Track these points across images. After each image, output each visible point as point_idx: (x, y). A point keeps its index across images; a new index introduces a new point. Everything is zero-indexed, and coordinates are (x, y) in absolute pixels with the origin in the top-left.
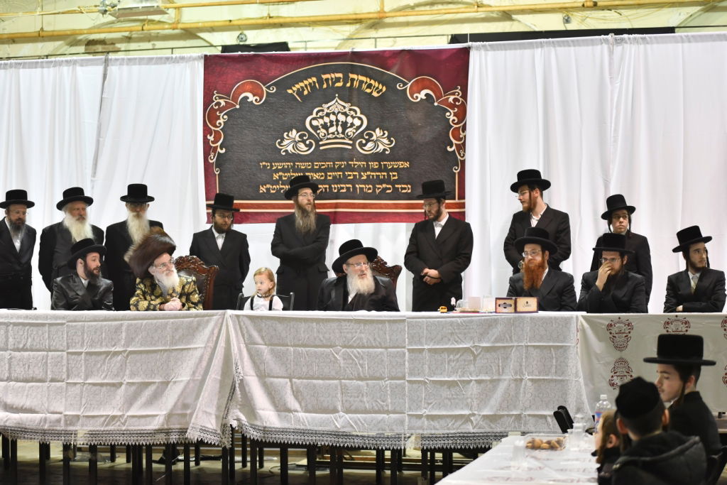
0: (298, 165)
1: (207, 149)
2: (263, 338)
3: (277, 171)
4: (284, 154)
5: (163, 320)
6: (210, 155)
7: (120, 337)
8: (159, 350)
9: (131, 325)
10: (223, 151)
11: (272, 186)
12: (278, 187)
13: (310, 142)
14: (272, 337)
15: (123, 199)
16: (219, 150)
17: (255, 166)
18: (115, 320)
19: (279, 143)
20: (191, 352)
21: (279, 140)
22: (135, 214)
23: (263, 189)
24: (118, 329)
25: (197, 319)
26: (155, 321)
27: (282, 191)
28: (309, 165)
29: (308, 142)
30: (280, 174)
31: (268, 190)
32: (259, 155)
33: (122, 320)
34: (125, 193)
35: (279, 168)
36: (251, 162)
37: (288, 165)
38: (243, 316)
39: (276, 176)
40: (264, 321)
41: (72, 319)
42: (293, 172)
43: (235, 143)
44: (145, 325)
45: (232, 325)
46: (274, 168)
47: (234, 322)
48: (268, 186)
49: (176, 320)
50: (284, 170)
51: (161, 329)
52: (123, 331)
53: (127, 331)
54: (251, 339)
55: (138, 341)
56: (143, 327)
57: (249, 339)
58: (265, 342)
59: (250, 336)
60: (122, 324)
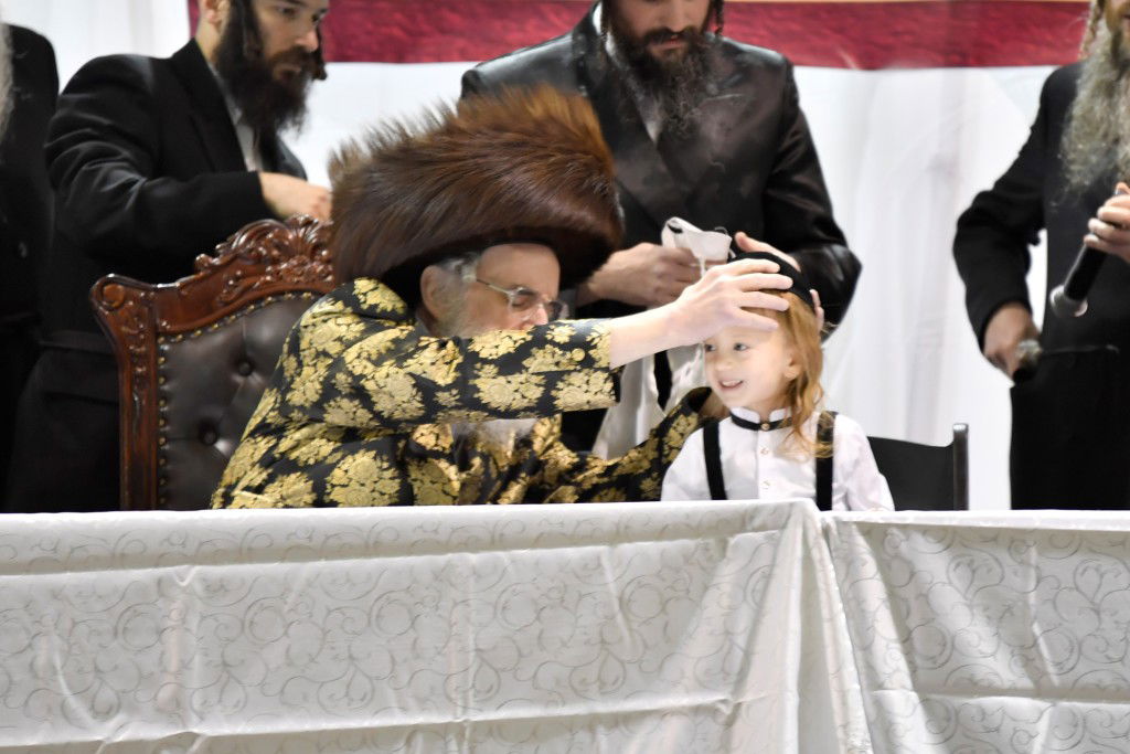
2: (1026, 653)
7: (148, 662)
8: (394, 732)
9: (216, 589)
14: (1077, 647)
18: (118, 557)
20: (642, 733)
24: (129, 615)
25: (627, 548)
33: (159, 560)
38: (898, 526)
40: (1033, 554)
44: (309, 584)
45: (835, 588)
47: (847, 564)
51: (410, 611)
52: (170, 623)
53: (194, 622)
54: (947, 661)
55: (262, 684)
56: (291, 598)
57: (941, 660)
58: (1031, 678)
59: (945, 645)
60: (159, 582)
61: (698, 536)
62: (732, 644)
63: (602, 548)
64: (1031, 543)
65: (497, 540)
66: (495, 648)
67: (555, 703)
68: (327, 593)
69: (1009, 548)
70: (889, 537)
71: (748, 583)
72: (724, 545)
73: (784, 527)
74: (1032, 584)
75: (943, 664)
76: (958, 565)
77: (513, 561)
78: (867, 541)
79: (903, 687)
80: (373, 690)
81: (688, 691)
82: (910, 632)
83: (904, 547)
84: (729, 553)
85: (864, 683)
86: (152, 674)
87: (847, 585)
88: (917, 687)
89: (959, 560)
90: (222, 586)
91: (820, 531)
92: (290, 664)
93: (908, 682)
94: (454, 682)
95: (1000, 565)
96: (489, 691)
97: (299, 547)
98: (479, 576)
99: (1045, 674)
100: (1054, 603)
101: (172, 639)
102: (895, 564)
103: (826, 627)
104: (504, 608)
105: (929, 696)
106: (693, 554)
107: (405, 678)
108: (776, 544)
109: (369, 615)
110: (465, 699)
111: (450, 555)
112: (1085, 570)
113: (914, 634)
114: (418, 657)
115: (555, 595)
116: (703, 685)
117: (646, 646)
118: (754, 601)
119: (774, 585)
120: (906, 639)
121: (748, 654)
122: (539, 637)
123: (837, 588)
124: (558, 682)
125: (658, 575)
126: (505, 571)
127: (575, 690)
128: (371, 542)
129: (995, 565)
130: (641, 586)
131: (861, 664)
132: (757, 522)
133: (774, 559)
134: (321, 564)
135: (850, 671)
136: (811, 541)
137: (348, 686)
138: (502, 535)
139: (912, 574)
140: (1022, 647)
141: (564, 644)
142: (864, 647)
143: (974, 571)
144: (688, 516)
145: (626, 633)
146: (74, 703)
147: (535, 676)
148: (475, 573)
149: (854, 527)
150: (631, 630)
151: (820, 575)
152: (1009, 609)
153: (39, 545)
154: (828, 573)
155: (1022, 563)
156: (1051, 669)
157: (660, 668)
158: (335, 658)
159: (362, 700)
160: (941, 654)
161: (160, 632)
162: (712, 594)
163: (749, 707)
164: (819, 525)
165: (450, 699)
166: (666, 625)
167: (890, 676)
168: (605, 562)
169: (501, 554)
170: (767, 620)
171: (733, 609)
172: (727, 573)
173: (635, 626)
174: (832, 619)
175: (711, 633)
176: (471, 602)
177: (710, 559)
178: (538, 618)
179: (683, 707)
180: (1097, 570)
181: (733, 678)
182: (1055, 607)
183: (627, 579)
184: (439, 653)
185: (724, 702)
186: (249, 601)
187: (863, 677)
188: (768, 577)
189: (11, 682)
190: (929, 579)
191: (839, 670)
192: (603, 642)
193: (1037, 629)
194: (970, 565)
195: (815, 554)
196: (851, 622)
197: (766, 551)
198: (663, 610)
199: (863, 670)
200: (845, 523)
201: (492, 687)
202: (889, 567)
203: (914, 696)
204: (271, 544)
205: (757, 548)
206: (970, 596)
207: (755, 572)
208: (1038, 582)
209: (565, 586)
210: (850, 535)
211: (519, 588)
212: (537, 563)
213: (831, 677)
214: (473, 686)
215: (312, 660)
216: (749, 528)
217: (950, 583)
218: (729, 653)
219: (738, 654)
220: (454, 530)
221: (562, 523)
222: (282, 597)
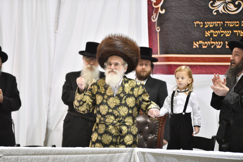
0: (227, 24)
1: (151, 10)
3: (209, 29)
4: (215, 14)
5: (82, 155)
6: (153, 15)
10: (163, 12)
11: (204, 42)
12: (209, 43)
13: (239, 3)
15: (81, 53)
16: (160, 11)
17: (190, 25)
18: (43, 154)
19: (212, 5)
21: (212, 2)
22: (89, 66)
23: (196, 45)
25: (110, 155)
26: (76, 156)
27: (212, 47)
28: (237, 24)
29: (237, 3)
30: (212, 31)
31: (200, 45)
32: (193, 15)
33: (49, 154)
34: (84, 49)
35: (211, 26)
36: (186, 21)
37: (219, 24)
39: (207, 34)
40: (165, 158)
41: (8, 153)
42: (222, 30)
43: (174, 5)
44: (68, 159)
46: (206, 26)
47: (140, 158)
48: (201, 42)
49: (93, 155)
50: (215, 28)
60: (48, 158)
65: (93, 153)
68: (70, 160)
69: (162, 157)
70: (146, 154)
76: (155, 159)
78: (143, 155)
83: (148, 156)
90: (56, 159)
95: (161, 159)
97: (67, 153)
98: (90, 158)
102: (147, 158)
111: (87, 155)
112: (173, 160)
128: (76, 152)
129: (160, 159)
132: (128, 151)
134: (70, 156)
143: (158, 160)
153: (34, 151)
168: (107, 156)
180: (174, 160)
183: (110, 159)
190: (151, 161)
194: (157, 159)
205: (128, 155)
211: (96, 160)
216: (127, 152)
220: (87, 151)
221: (102, 151)
222: (64, 160)
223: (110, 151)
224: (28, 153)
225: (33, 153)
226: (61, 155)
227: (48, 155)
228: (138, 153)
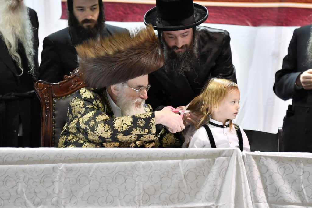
2: (299, 193)
7: (50, 190)
9: (70, 170)
18: (42, 161)
25: (186, 161)
38: (264, 156)
40: (302, 165)
44: (96, 169)
47: (249, 167)
51: (124, 178)
52: (56, 180)
53: (63, 180)
54: (277, 195)
55: (82, 197)
56: (91, 173)
57: (276, 194)
58: (301, 200)
59: (276, 190)
60: (53, 168)
61: (207, 158)
62: (216, 189)
63: (179, 161)
64: (301, 162)
65: (150, 158)
66: (148, 188)
67: (165, 205)
68: (101, 172)
69: (295, 163)
70: (261, 159)
71: (220, 172)
72: (214, 161)
73: (231, 156)
74: (302, 174)
75: (276, 196)
76: (281, 168)
77: (154, 164)
78: (255, 161)
79: (264, 202)
80: (114, 200)
81: (203, 202)
82: (267, 186)
83: (265, 162)
84: (216, 163)
85: (253, 200)
86: (51, 194)
87: (249, 173)
88: (268, 202)
89: (281, 166)
90: (71, 169)
91: (242, 157)
92: (90, 192)
93: (266, 201)
94: (137, 198)
95: (293, 168)
96: (146, 201)
97: (93, 159)
98: (144, 168)
99: (305, 199)
100: (308, 179)
101: (57, 184)
102: (263, 167)
103: (243, 185)
104: (151, 177)
105: (271, 205)
106: (205, 163)
107: (122, 196)
108: (229, 161)
109: (113, 179)
110: (140, 203)
111: (136, 162)
113: (268, 187)
114: (126, 191)
115: (166, 174)
116: (207, 200)
117: (191, 189)
118: (223, 177)
119: (228, 172)
120: (265, 188)
121: (220, 192)
122: (161, 186)
123: (246, 174)
124: (166, 198)
125: (195, 169)
126: (152, 166)
127: (171, 201)
128: (114, 157)
129: (291, 168)
130: (190, 171)
131: (252, 195)
132: (224, 154)
133: (228, 165)
134: (99, 164)
135: (249, 197)
136: (239, 160)
137: (106, 199)
138: (151, 156)
139: (268, 170)
140: (299, 191)
141: (168, 188)
142: (253, 190)
143: (285, 170)
144: (204, 152)
145: (186, 185)
146: (28, 202)
147: (159, 197)
148: (143, 167)
149: (251, 156)
150: (187, 184)
151: (241, 170)
152: (295, 180)
153: (19, 157)
154: (243, 169)
155: (299, 167)
156: (306, 198)
157: (195, 195)
158: (103, 190)
159: (110, 202)
160: (275, 193)
161: (53, 182)
162: (211, 174)
163: (220, 207)
164: (241, 156)
165: (135, 203)
166: (197, 183)
167: (260, 199)
168: (180, 165)
169: (151, 162)
170: (226, 182)
171: (216, 179)
172: (215, 169)
173: (188, 183)
174: (245, 182)
175: (210, 186)
176: (142, 175)
177: (210, 164)
178: (161, 180)
179: (202, 206)
181: (216, 199)
182: (308, 180)
183: (186, 169)
184: (132, 190)
185: (213, 205)
186: (79, 173)
187: (253, 199)
188: (227, 170)
189: (11, 195)
190: (272, 172)
191: (246, 197)
192: (179, 187)
193: (303, 186)
194: (284, 167)
195: (240, 164)
196: (250, 183)
197: (226, 163)
198: (197, 179)
199: (253, 197)
200: (249, 155)
201: (147, 199)
202: (261, 168)
203: (267, 204)
204: (86, 158)
205: (224, 162)
206: (284, 176)
207: (223, 168)
208: (304, 172)
209: (169, 172)
210: (250, 158)
211: (156, 171)
212: (161, 165)
213: (244, 199)
214: (142, 199)
215: (96, 191)
216: (221, 156)
217: (278, 173)
218: (215, 191)
219: (217, 192)
220: (137, 155)
221: (168, 154)
222: (88, 173)
223: (187, 155)
224: (6, 161)
225: (19, 159)
226: (80, 162)
227: (53, 163)
228: (245, 157)
